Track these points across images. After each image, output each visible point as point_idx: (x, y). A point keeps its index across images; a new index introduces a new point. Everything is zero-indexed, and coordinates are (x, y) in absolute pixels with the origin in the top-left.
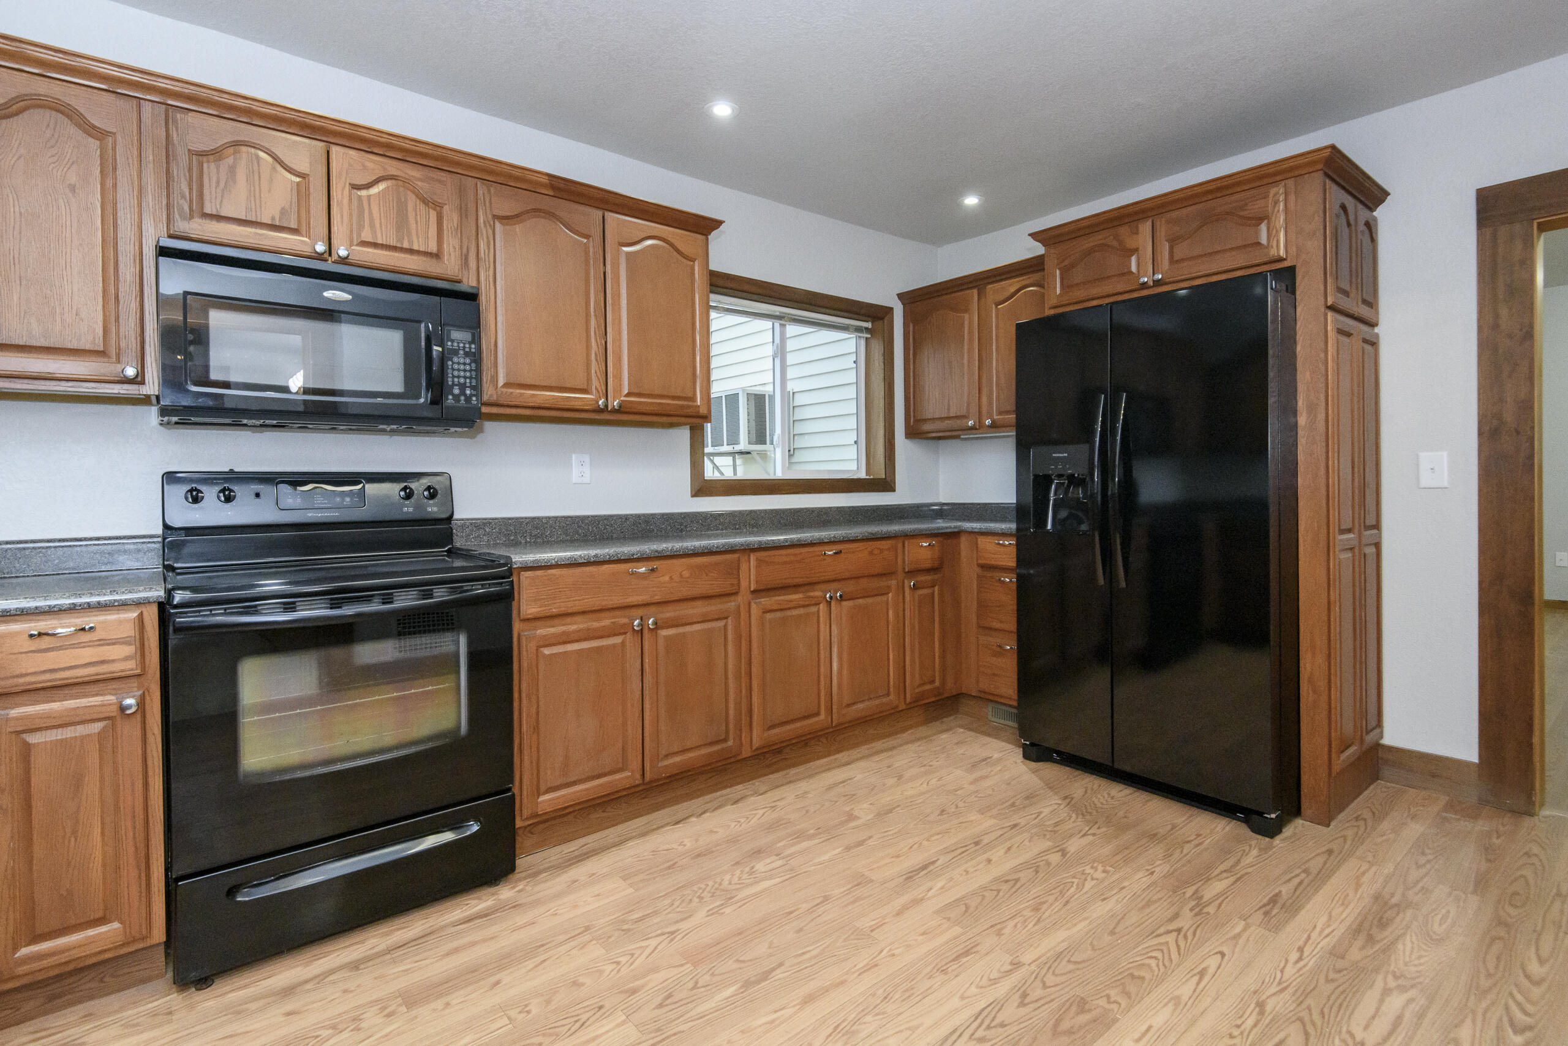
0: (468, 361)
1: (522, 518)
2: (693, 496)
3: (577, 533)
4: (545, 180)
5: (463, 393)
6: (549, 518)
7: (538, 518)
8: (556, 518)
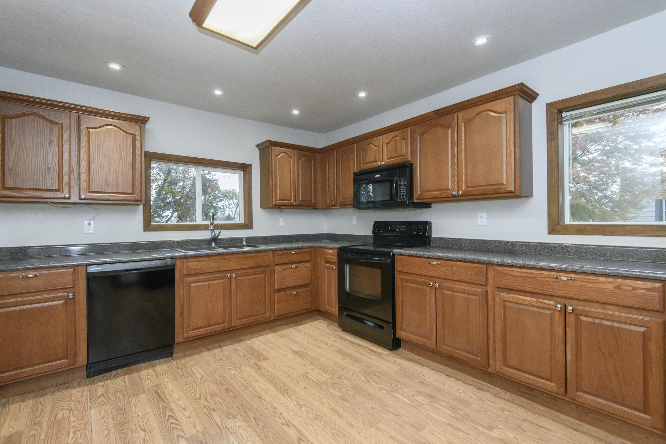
0: (404, 187)
1: (454, 238)
2: (549, 234)
3: (476, 246)
4: (433, 114)
5: (403, 197)
6: (464, 239)
7: (460, 239)
8: (467, 239)
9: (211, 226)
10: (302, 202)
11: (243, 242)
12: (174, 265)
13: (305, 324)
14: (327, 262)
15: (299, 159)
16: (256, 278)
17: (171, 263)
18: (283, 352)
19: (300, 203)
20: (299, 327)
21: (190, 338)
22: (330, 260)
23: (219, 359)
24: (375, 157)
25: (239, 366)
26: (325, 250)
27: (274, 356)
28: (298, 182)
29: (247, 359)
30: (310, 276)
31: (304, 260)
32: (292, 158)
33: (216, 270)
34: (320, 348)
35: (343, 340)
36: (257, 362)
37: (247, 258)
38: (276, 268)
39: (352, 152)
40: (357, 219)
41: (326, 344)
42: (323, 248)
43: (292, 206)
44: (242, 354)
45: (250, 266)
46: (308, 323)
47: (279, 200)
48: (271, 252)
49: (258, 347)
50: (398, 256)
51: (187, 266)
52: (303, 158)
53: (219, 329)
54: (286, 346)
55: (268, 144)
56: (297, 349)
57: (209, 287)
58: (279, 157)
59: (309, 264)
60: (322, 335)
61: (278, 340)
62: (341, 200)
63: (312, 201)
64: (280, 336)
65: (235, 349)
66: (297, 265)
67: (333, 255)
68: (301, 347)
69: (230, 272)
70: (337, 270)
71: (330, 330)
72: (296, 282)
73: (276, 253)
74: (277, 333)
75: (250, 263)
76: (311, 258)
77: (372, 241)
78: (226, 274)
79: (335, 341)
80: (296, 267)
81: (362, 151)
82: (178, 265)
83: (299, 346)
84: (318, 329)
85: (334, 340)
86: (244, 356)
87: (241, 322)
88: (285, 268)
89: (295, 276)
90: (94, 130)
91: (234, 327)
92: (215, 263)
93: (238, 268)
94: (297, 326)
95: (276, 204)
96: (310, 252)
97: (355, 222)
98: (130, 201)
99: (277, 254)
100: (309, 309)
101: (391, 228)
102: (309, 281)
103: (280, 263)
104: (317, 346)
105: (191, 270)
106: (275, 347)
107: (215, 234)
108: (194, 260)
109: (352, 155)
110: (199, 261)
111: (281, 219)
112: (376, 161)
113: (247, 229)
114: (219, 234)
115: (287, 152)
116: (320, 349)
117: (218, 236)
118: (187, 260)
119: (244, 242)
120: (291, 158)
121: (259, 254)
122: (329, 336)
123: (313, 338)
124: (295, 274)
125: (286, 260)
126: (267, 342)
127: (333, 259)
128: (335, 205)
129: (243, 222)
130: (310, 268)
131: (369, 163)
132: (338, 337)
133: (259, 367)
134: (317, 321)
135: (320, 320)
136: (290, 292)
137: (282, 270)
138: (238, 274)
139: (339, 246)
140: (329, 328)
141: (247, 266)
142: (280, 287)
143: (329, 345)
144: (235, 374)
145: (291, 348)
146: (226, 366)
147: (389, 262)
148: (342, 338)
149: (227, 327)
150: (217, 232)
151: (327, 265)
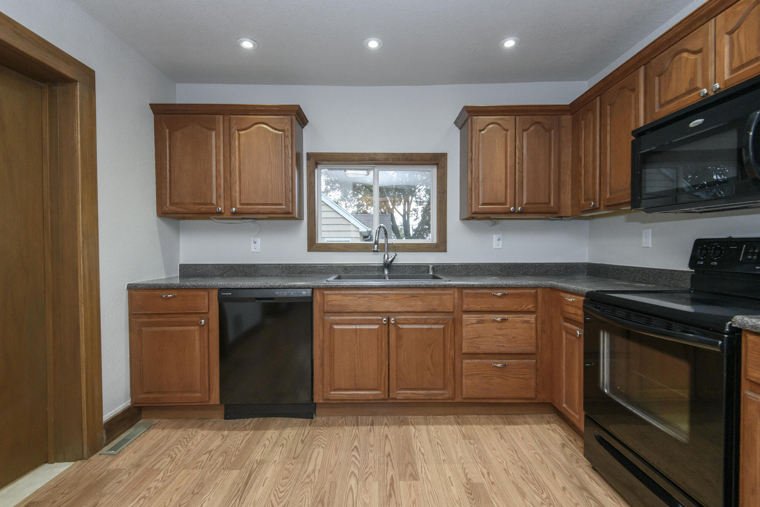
9: (376, 246)
10: (526, 206)
11: (428, 272)
12: (312, 297)
13: (521, 424)
14: (568, 320)
15: (524, 130)
16: (428, 329)
17: (306, 293)
18: (449, 474)
19: (522, 208)
20: (508, 427)
21: (330, 400)
22: (570, 315)
23: (356, 447)
24: (693, 80)
25: (369, 472)
26: (562, 294)
27: (430, 477)
28: (522, 172)
29: (387, 464)
30: (534, 340)
31: (520, 309)
32: (509, 131)
33: (367, 310)
34: (523, 495)
35: (585, 494)
36: (396, 479)
37: (414, 297)
38: (465, 316)
39: (634, 90)
40: (653, 235)
41: (541, 488)
42: (559, 290)
43: (508, 214)
44: (388, 449)
45: (419, 309)
46: (529, 424)
47: (483, 204)
48: (456, 290)
49: (419, 444)
50: (751, 337)
51: (328, 300)
52: (532, 128)
53: (371, 397)
54: (463, 461)
55: (466, 114)
56: (477, 478)
57: (356, 334)
58: (482, 132)
59: (532, 318)
60: (542, 463)
61: (457, 442)
62: (608, 196)
63: (549, 203)
64: (464, 436)
65: (387, 436)
66: (505, 316)
67: (575, 307)
68: (486, 475)
69: (388, 314)
70: (582, 338)
71: (565, 455)
72: (503, 346)
73: (465, 291)
74: (463, 428)
75: (418, 305)
76: (536, 307)
77: (687, 284)
78: (380, 318)
79: (564, 489)
80: (503, 320)
81: (657, 79)
82: (318, 297)
83: (485, 471)
84: (542, 444)
85: (561, 486)
86: (389, 455)
87: (403, 395)
88: (482, 320)
89: (502, 335)
90: (243, 132)
91: (392, 399)
92: (365, 299)
93: (399, 310)
94: (505, 424)
95: (477, 210)
96: (536, 296)
97: (647, 241)
98: (279, 214)
99: (467, 294)
100: (533, 399)
101: (746, 254)
102: (530, 349)
103: (471, 309)
104: (518, 488)
105: (333, 306)
106: (443, 457)
107: (388, 258)
108: (337, 292)
109: (633, 96)
110: (344, 295)
111: (495, 237)
112: (697, 89)
113: (437, 251)
114: (394, 258)
115: (497, 121)
116: (520, 498)
117: (392, 260)
118: (328, 292)
119: (431, 270)
120: (507, 130)
121: (433, 292)
122: (555, 472)
123: (520, 464)
124: (500, 332)
125: (484, 307)
126: (437, 440)
127: (576, 314)
128: (595, 209)
129: (435, 241)
130: (534, 326)
131: (676, 98)
132: (575, 480)
133: (393, 493)
134: (548, 426)
135: (554, 426)
136: (491, 361)
137: (474, 321)
138: (399, 319)
139: (590, 290)
140: (567, 449)
141: (414, 309)
142: (472, 350)
143: (544, 496)
144: (351, 488)
145: (467, 471)
146: (352, 466)
147: (718, 350)
148: (583, 488)
149: (382, 397)
150: (392, 255)
151: (566, 324)
